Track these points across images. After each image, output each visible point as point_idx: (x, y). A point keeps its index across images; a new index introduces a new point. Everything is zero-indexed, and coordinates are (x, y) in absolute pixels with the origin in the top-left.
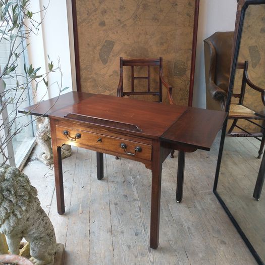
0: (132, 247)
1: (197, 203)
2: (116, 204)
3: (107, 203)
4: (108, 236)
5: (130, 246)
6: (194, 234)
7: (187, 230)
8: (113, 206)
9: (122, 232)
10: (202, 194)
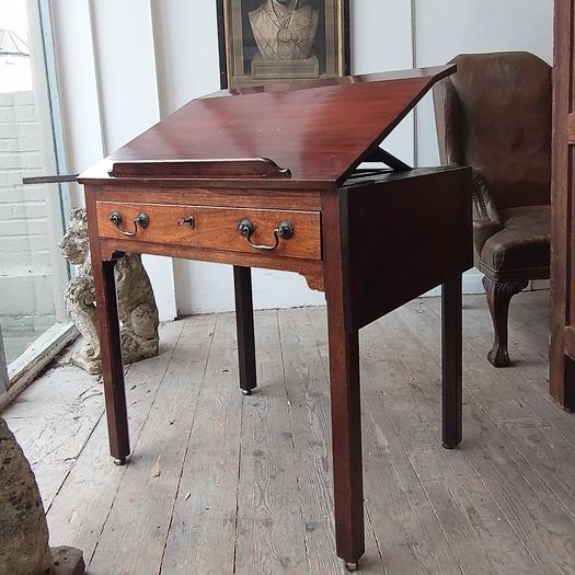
0: (294, 563)
1: (490, 447)
2: (259, 454)
3: (233, 453)
4: (226, 532)
5: (287, 559)
6: (487, 525)
7: (467, 516)
8: (248, 460)
9: (268, 523)
10: (505, 428)
